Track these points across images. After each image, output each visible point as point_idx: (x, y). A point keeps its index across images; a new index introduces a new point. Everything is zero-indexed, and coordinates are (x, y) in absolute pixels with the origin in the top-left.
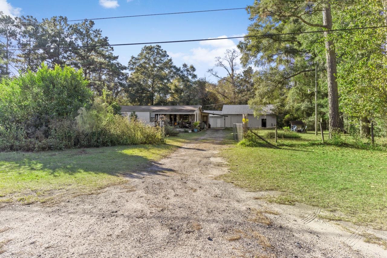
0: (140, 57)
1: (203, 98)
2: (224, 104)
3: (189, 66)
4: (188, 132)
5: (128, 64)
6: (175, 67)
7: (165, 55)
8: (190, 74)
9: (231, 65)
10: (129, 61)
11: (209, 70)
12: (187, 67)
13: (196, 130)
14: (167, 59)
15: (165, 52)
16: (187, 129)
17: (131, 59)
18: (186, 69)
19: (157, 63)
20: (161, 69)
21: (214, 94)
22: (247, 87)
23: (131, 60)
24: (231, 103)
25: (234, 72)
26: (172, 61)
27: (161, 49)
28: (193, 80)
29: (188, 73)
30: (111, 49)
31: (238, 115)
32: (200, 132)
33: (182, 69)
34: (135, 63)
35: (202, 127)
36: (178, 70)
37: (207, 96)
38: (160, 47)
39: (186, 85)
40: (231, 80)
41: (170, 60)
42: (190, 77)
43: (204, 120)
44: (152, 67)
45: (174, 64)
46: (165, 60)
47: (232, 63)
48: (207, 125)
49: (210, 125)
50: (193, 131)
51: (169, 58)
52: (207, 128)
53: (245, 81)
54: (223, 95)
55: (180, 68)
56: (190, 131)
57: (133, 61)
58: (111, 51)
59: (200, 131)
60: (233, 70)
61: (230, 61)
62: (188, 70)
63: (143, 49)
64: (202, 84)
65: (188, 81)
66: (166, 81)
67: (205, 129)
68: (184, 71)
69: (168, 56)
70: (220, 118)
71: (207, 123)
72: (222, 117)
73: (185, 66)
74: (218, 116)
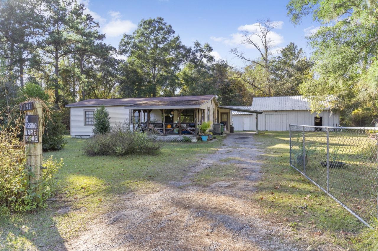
0: (135, 35)
1: (223, 90)
2: (254, 96)
3: (203, 46)
4: (191, 142)
5: (119, 44)
6: (183, 47)
7: (169, 31)
8: (205, 56)
9: (264, 42)
10: (121, 41)
11: (232, 50)
12: (201, 46)
13: (205, 138)
14: (174, 37)
15: (170, 26)
16: (188, 136)
17: (122, 38)
18: (199, 48)
19: (160, 43)
20: (165, 50)
21: (240, 82)
22: (288, 71)
23: (123, 40)
24: (264, 95)
25: (269, 51)
26: (180, 39)
27: (164, 22)
28: (209, 65)
29: (201, 55)
30: (96, 25)
31: (276, 111)
32: (214, 140)
33: (193, 50)
34: (128, 43)
35: (220, 132)
36: (189, 51)
37: (229, 85)
38: (163, 20)
39: (199, 71)
40: (264, 63)
41: (178, 38)
42: (205, 60)
43: (223, 120)
44: (152, 49)
45: (182, 44)
46: (171, 38)
47: (265, 37)
48: (227, 128)
49: (232, 128)
50: (200, 139)
51: (176, 35)
52: (228, 132)
53: (285, 63)
54: (252, 85)
55: (190, 49)
56: (194, 140)
57: (126, 40)
58: (96, 28)
59: (214, 138)
60: (266, 48)
61: (261, 36)
62: (201, 51)
63: (140, 24)
64: (222, 68)
65: (203, 66)
66: (173, 68)
67: (224, 135)
68: (197, 52)
69: (174, 32)
70: (249, 116)
71: (229, 124)
72: (251, 116)
73: (197, 44)
74: (245, 114)
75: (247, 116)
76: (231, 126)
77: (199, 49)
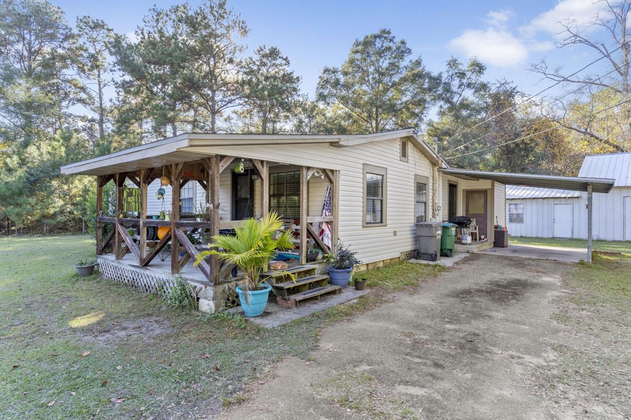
3: (464, 65)
5: (316, 86)
7: (402, 52)
8: (469, 85)
10: (318, 80)
12: (460, 67)
14: (410, 60)
15: (403, 42)
17: (321, 75)
18: (456, 71)
23: (322, 78)
27: (391, 36)
29: (461, 84)
33: (445, 76)
36: (437, 81)
38: (389, 32)
43: (471, 212)
44: (372, 88)
49: (500, 234)
54: (586, 133)
55: (440, 76)
57: (326, 77)
62: (462, 75)
67: (454, 260)
68: (453, 79)
69: (410, 52)
70: (570, 201)
71: (488, 223)
72: (576, 201)
73: (453, 63)
74: (558, 195)
75: (563, 201)
76: (496, 227)
77: (456, 73)
